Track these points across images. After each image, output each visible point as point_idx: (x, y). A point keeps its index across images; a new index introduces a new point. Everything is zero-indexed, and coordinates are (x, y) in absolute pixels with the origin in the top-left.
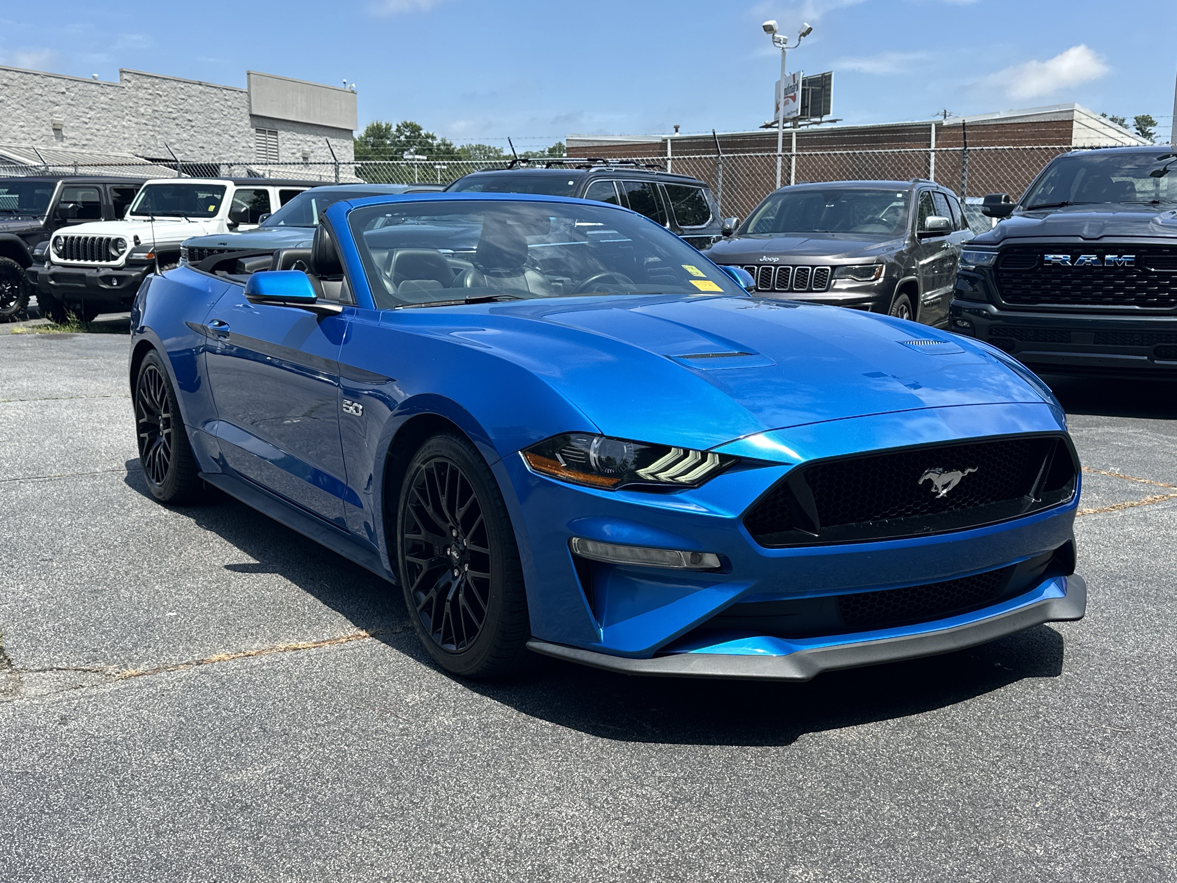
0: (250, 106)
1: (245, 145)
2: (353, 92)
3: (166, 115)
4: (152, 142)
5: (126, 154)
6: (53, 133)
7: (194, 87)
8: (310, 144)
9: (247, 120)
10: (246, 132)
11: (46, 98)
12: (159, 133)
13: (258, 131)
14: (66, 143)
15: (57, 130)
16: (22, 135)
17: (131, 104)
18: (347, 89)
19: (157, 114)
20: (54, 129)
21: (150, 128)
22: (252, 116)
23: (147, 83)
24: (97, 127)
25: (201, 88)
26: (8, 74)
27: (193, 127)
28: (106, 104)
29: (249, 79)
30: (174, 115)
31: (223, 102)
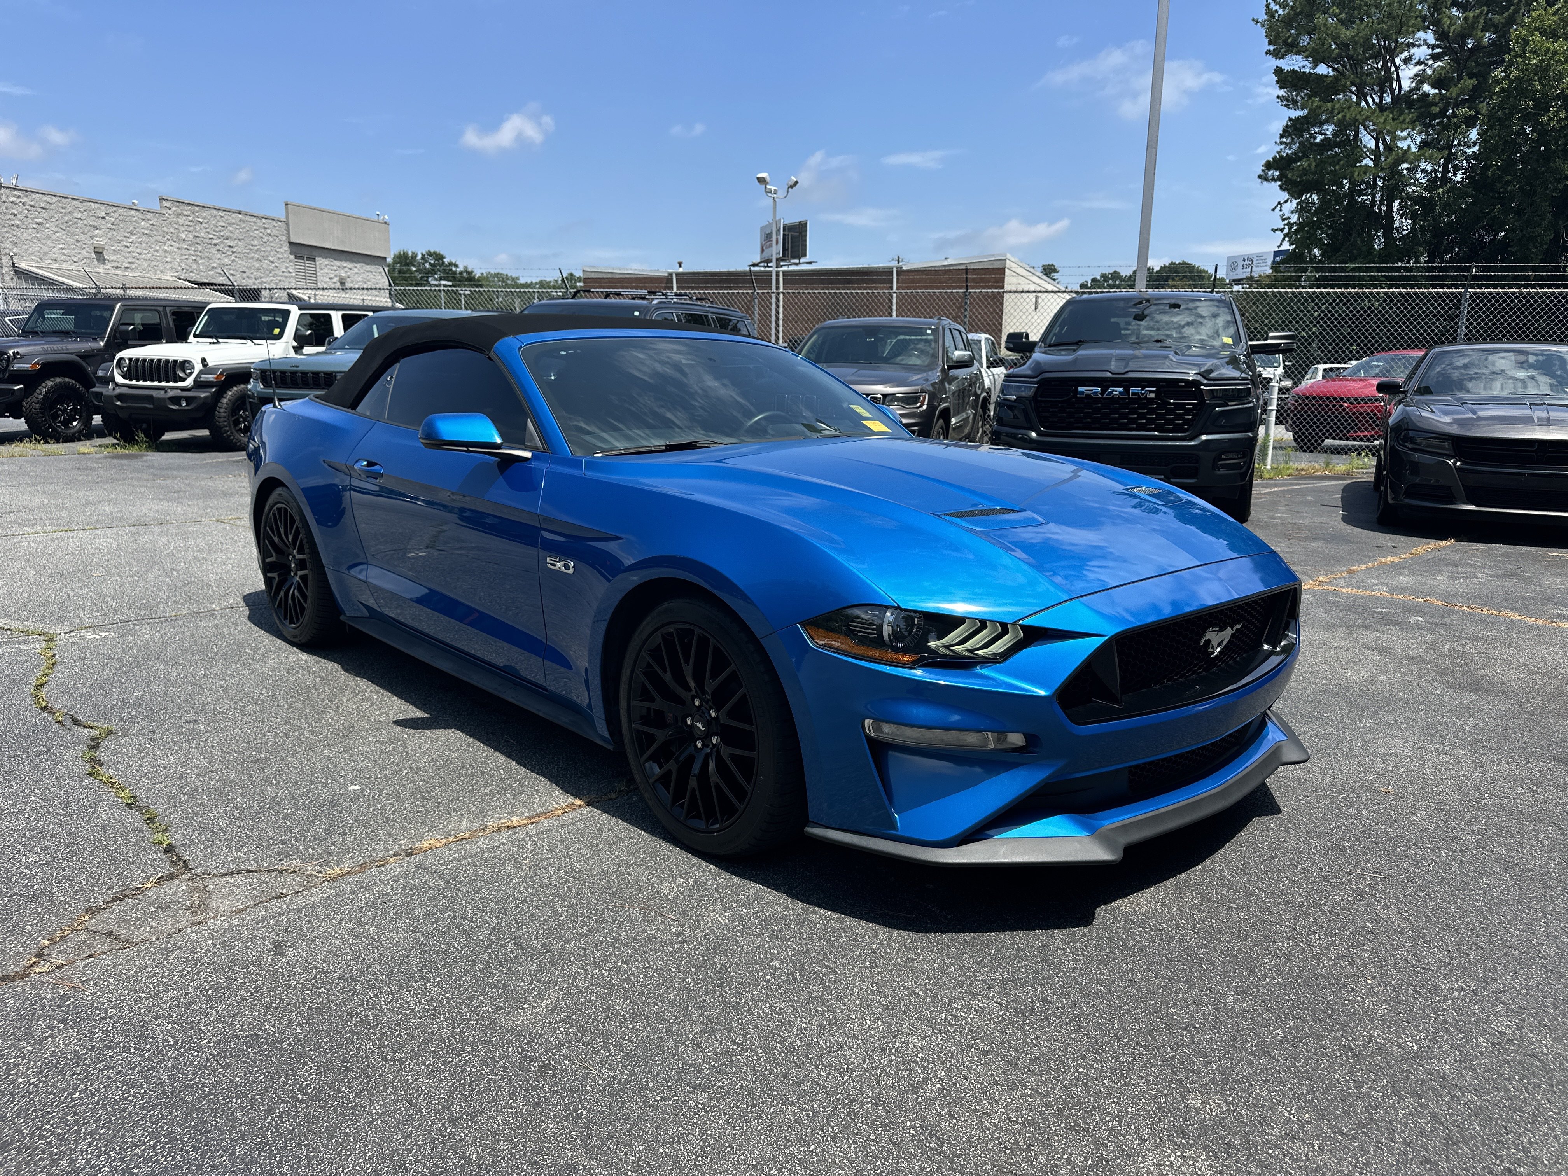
0: (289, 233)
1: (284, 270)
2: (385, 223)
3: (207, 241)
4: (195, 266)
5: (169, 277)
6: (94, 256)
7: (234, 215)
8: (346, 269)
9: (286, 247)
10: (286, 258)
11: (85, 222)
12: (201, 258)
13: (297, 257)
14: (108, 265)
15: (99, 253)
16: (63, 258)
17: (172, 230)
18: (381, 220)
19: (198, 240)
20: (95, 252)
21: (192, 252)
22: (290, 243)
23: (187, 210)
24: (139, 251)
25: (240, 216)
26: (45, 198)
27: (234, 252)
28: (147, 229)
29: (287, 209)
30: (215, 242)
31: (263, 230)
